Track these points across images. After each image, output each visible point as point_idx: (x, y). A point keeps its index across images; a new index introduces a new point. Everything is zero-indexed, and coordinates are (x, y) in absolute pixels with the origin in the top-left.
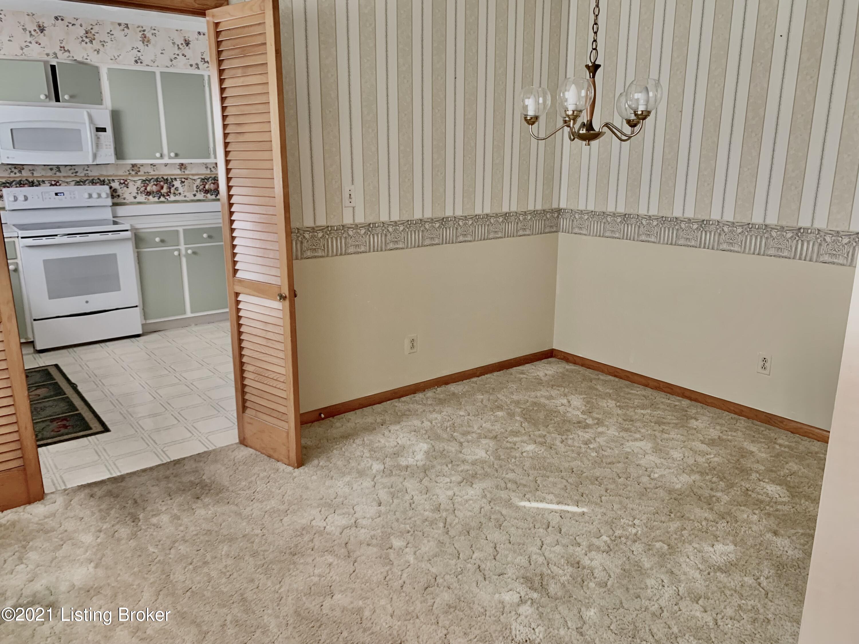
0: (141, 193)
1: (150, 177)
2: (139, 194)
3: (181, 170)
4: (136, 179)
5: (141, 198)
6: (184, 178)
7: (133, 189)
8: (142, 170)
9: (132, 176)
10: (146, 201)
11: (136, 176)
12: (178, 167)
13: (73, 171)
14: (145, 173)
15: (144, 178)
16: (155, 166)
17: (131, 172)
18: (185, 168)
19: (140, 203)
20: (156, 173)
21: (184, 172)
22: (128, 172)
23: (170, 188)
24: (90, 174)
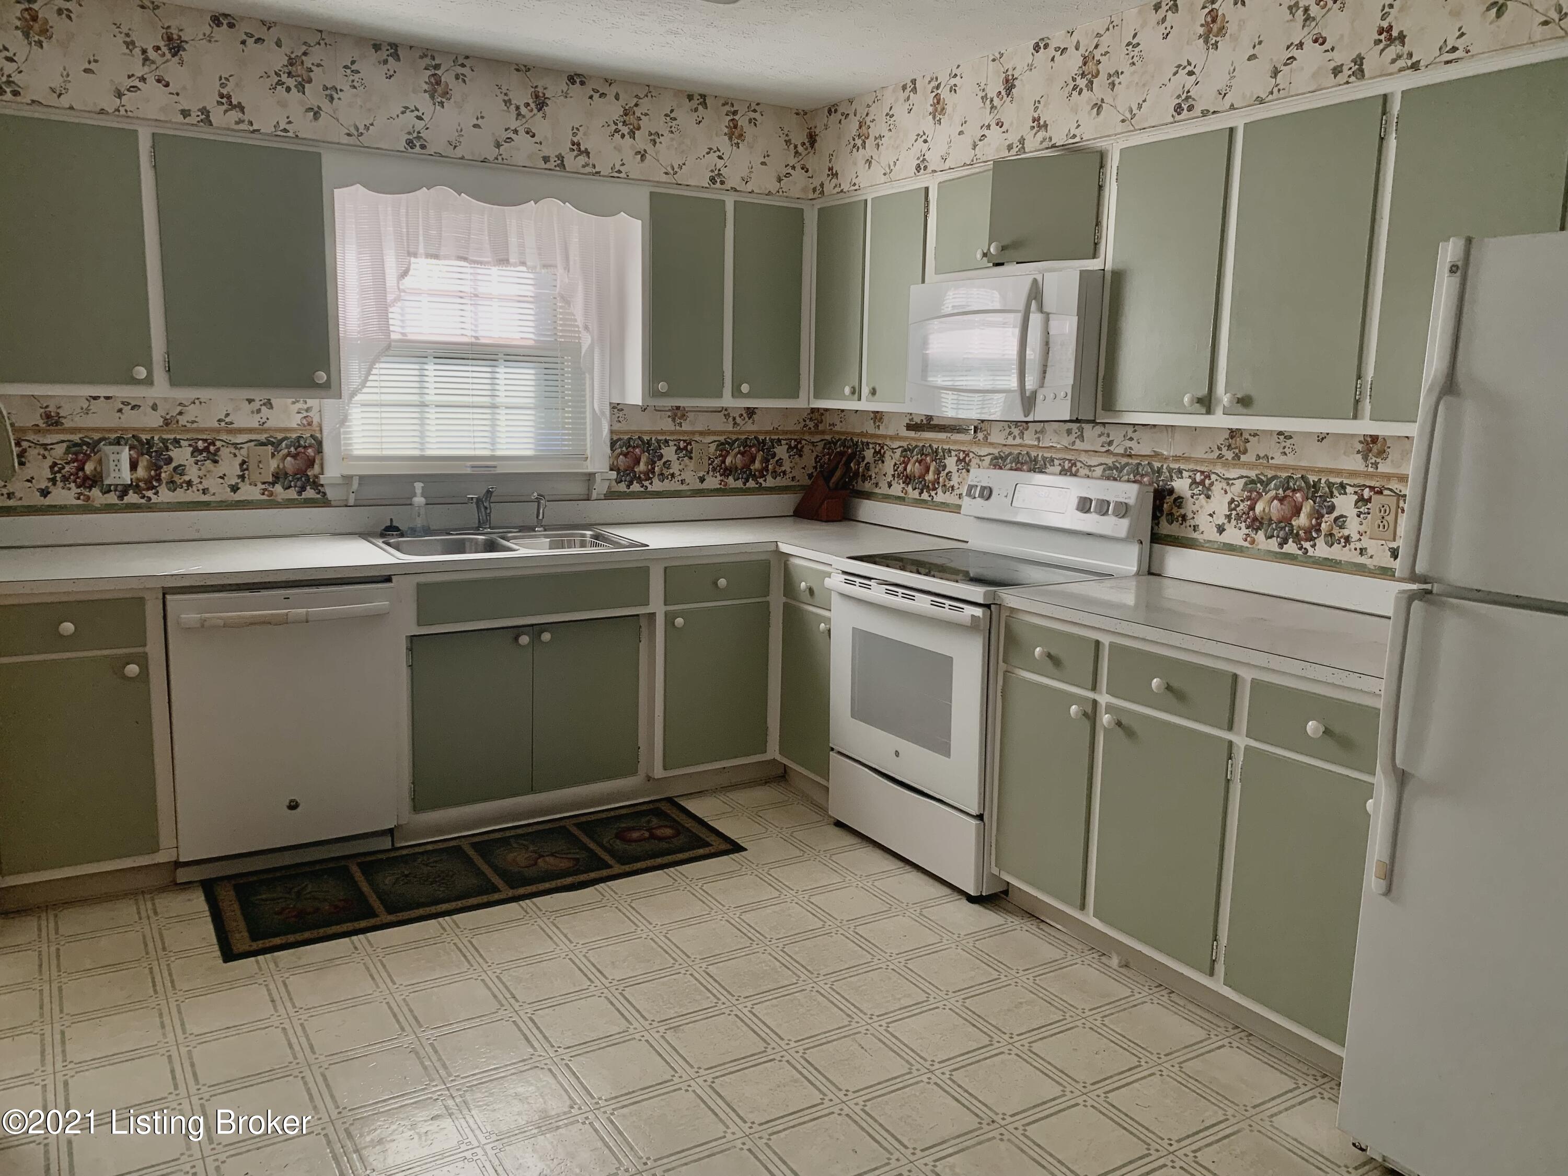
0: (1238, 517)
1: (1270, 474)
2: (1233, 522)
3: (1365, 458)
4: (1233, 473)
5: (1235, 535)
6: (1372, 488)
7: (1219, 503)
8: (1255, 448)
9: (1226, 465)
10: (1246, 544)
11: (1234, 466)
12: (1360, 447)
13: (1104, 439)
14: (1258, 457)
15: (1253, 474)
16: (1291, 437)
17: (1224, 451)
18: (1382, 453)
19: (1230, 549)
20: (1289, 460)
21: (1376, 465)
22: (1217, 453)
23: (1320, 516)
24: (1137, 449)
